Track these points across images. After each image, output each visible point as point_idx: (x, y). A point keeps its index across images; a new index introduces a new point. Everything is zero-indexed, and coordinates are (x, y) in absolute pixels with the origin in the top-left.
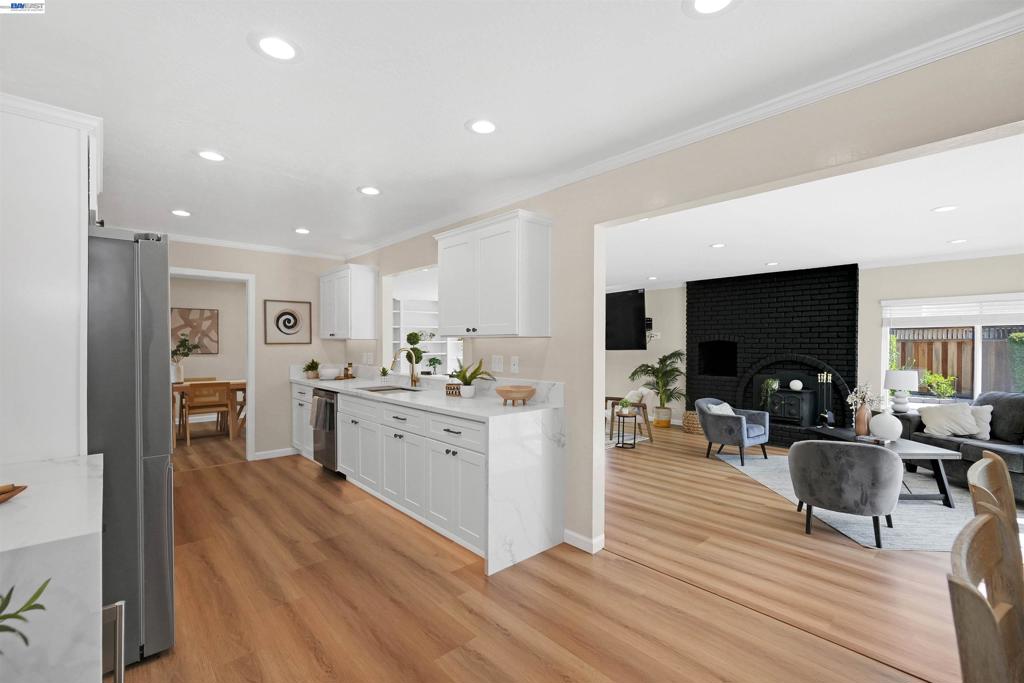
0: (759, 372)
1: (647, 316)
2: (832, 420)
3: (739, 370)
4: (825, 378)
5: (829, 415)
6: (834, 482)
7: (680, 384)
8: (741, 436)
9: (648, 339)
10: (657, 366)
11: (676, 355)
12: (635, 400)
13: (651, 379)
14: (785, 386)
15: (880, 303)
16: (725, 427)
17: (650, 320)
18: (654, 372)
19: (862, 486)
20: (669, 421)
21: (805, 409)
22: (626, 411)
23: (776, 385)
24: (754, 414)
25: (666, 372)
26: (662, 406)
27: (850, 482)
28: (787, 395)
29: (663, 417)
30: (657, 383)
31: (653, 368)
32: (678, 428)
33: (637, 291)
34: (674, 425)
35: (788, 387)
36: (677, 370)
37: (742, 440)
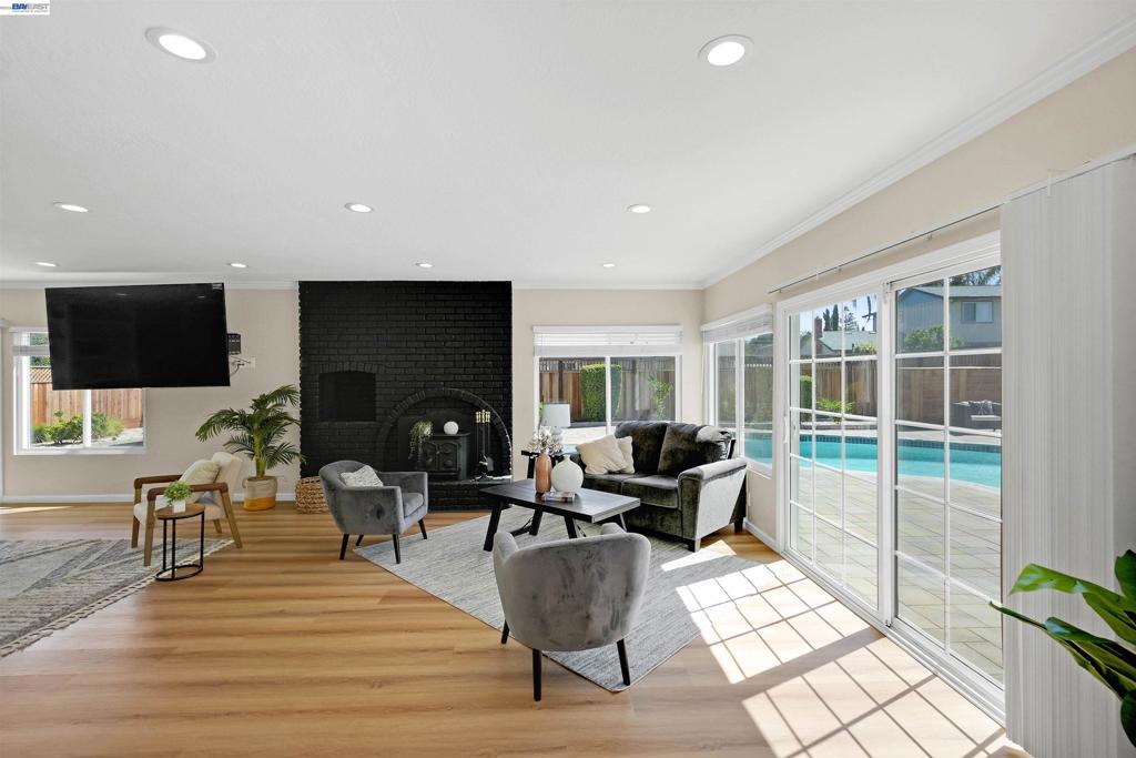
0: (406, 413)
1: (230, 329)
2: (491, 469)
3: (378, 411)
4: (483, 417)
5: (488, 463)
6: (579, 607)
7: (290, 437)
8: (396, 518)
9: (232, 369)
10: (251, 412)
11: (284, 393)
12: (205, 479)
13: (239, 433)
14: (438, 429)
15: (532, 329)
16: (370, 508)
17: (237, 336)
18: (245, 421)
19: (613, 601)
20: (274, 497)
21: (462, 457)
22: (179, 507)
23: (427, 430)
24: (408, 477)
25: (267, 420)
26: (261, 475)
27: (601, 600)
28: (441, 442)
29: (263, 491)
30: (251, 439)
31: (242, 414)
32: (289, 506)
33: (209, 286)
34: (282, 503)
35: (443, 431)
36: (285, 416)
37: (398, 524)
